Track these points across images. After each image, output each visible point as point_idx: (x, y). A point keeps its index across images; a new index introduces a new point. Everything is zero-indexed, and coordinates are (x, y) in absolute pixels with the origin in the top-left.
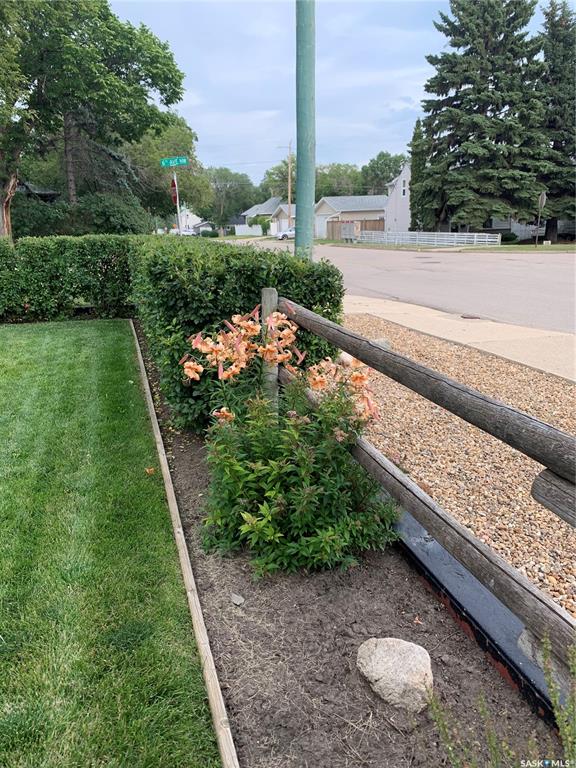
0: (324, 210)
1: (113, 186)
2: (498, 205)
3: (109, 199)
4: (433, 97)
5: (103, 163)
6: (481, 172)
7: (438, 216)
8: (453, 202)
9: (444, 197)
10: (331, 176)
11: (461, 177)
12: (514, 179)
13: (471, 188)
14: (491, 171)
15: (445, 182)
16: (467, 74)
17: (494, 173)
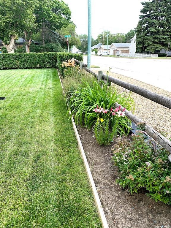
0: (113, 47)
1: (54, 41)
2: (159, 46)
3: (53, 44)
4: (142, 14)
5: (51, 35)
6: (154, 36)
7: (142, 49)
8: (146, 45)
9: (144, 44)
10: (116, 37)
11: (149, 38)
12: (163, 38)
13: (151, 41)
14: (157, 36)
15: (144, 39)
16: (152, 8)
17: (158, 36)
